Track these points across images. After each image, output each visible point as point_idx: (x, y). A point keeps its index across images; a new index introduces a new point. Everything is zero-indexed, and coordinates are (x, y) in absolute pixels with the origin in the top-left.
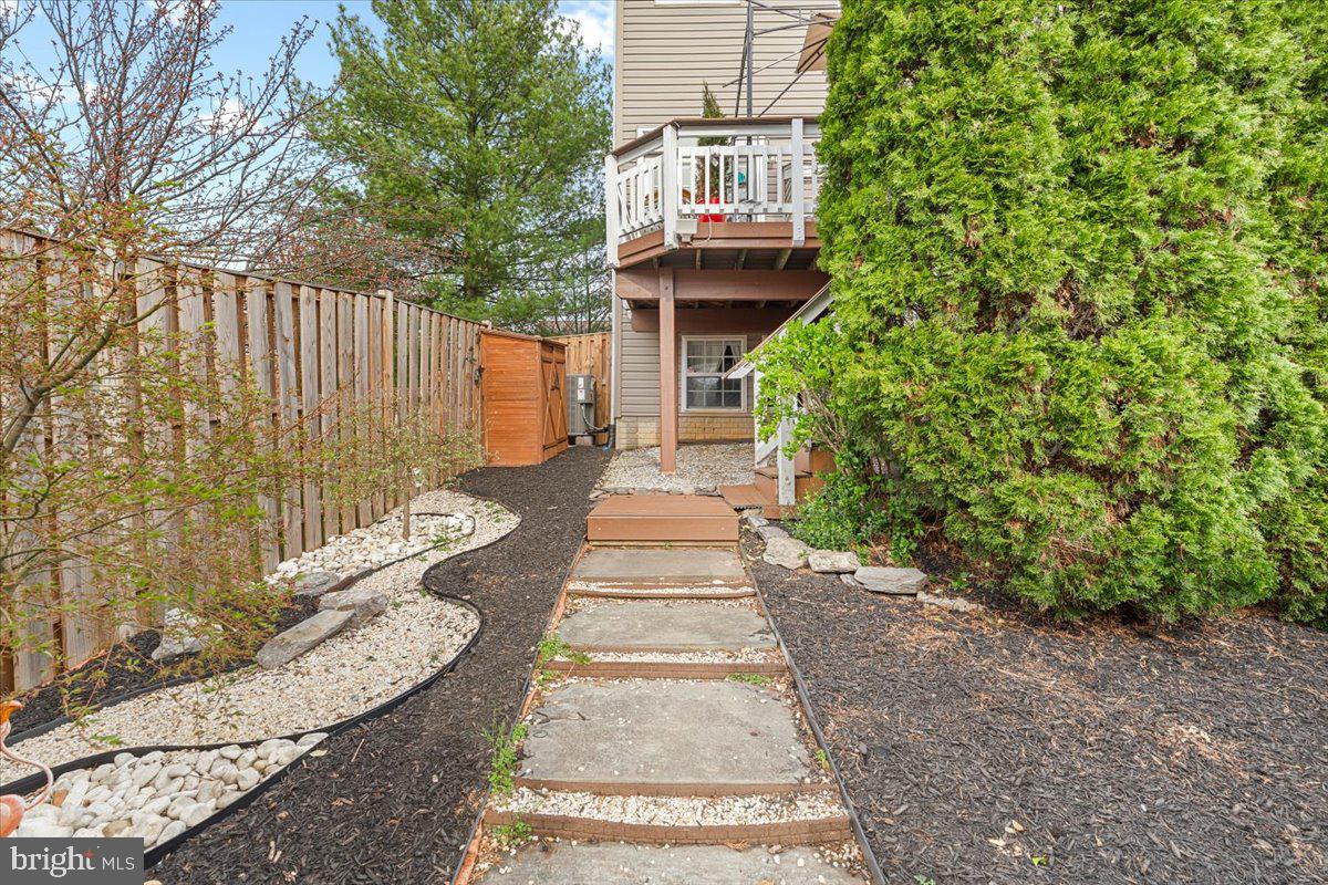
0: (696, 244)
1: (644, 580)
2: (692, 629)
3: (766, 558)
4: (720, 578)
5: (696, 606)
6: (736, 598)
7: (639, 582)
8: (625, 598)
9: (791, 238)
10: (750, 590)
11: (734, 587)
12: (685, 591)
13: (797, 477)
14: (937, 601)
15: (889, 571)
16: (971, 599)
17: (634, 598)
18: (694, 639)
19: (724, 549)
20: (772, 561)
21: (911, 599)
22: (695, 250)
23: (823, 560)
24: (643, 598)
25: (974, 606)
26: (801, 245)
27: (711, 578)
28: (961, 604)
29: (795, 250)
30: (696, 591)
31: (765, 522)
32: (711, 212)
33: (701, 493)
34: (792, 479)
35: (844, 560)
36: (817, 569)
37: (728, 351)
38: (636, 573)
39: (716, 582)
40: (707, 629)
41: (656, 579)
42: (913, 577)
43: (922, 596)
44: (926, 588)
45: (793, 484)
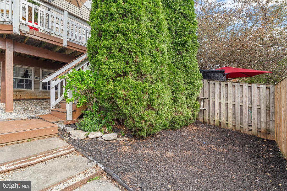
0: (27, 35)
1: (30, 157)
2: (64, 170)
3: (72, 137)
4: (61, 148)
5: (58, 161)
6: (70, 153)
7: (28, 158)
8: (24, 167)
9: (63, 44)
10: (74, 149)
11: (68, 149)
12: (51, 156)
13: (73, 112)
14: (121, 139)
15: (110, 135)
16: (127, 137)
17: (28, 166)
18: (69, 173)
19: (53, 137)
20: (76, 138)
21: (116, 140)
22: (27, 37)
23: (92, 135)
24: (32, 165)
25: (128, 139)
26: (66, 47)
27: (58, 149)
28: (126, 139)
29: (63, 48)
30: (55, 155)
31: (65, 126)
32: (34, 27)
33: (29, 118)
34: (72, 113)
35: (99, 134)
36: (91, 138)
37: (27, 71)
38: (25, 155)
39: (60, 149)
40: (71, 168)
41: (36, 155)
42: (116, 135)
43: (118, 139)
44: (118, 137)
45: (72, 114)
